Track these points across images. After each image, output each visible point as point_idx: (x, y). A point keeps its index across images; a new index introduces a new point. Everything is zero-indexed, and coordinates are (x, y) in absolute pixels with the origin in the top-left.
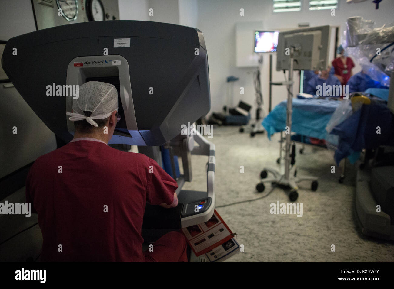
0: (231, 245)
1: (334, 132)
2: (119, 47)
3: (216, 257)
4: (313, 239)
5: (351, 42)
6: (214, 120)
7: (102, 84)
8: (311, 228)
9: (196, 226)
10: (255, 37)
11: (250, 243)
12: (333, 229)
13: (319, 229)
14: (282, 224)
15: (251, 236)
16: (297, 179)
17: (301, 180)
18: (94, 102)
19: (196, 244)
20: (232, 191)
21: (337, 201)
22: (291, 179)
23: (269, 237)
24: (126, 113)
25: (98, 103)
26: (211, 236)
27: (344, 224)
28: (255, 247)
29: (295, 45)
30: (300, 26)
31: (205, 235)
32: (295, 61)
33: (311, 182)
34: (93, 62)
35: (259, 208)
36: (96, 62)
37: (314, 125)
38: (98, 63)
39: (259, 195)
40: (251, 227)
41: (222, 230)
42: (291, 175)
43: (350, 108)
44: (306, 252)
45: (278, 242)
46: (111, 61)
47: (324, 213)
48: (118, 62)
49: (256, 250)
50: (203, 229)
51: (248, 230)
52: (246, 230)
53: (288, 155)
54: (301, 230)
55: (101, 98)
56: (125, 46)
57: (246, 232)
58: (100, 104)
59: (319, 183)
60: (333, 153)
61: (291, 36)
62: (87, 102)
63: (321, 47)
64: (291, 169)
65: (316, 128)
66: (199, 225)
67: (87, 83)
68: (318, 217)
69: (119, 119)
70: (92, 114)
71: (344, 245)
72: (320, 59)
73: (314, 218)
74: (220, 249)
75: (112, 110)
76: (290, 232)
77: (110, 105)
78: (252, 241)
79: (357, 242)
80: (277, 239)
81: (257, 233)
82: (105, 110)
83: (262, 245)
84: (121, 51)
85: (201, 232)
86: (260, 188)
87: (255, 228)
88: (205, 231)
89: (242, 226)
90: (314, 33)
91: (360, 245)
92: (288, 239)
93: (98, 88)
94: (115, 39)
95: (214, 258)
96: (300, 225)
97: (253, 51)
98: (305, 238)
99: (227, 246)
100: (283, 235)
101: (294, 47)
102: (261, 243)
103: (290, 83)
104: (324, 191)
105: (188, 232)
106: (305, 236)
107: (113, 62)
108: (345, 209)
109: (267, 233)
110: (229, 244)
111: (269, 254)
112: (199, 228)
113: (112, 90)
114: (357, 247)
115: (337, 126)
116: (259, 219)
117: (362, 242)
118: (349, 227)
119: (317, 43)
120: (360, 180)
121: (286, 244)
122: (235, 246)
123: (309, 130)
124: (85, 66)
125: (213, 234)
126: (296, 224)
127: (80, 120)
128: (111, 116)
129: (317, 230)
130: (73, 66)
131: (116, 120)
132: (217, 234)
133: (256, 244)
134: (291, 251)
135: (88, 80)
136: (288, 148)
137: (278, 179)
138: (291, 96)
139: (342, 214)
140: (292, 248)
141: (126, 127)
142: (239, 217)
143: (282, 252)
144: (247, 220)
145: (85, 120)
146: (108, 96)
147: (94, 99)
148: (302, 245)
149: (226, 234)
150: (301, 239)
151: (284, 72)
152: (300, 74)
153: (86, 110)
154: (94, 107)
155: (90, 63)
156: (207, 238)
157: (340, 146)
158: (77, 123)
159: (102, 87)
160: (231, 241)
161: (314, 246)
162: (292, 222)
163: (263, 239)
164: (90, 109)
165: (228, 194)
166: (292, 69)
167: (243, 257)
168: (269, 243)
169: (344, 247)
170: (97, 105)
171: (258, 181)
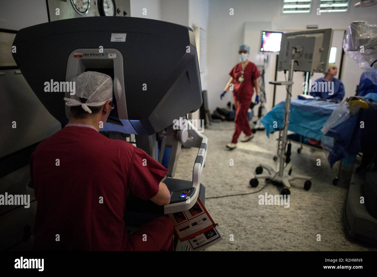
0: (212, 234)
1: (329, 134)
2: (116, 41)
3: (198, 244)
4: (299, 236)
5: (353, 46)
6: (218, 115)
7: (99, 75)
8: (298, 226)
9: (181, 213)
10: (262, 37)
11: (237, 235)
12: (320, 228)
13: (306, 227)
14: (271, 219)
15: (239, 229)
16: (290, 178)
17: (294, 179)
18: (90, 91)
19: (181, 230)
20: (227, 184)
21: (328, 202)
22: (285, 177)
23: (256, 230)
24: (118, 103)
25: (94, 91)
26: (195, 224)
27: (333, 225)
28: (242, 239)
29: (297, 47)
30: (308, 28)
31: (189, 222)
32: (296, 62)
33: (305, 181)
34: (91, 54)
35: (250, 202)
36: (94, 55)
37: (312, 126)
38: (96, 55)
39: (252, 190)
40: (241, 220)
41: (205, 219)
42: (286, 173)
43: (348, 112)
44: (291, 248)
45: (265, 236)
46: (107, 54)
47: (313, 212)
48: (114, 55)
49: (242, 241)
50: (188, 217)
51: (237, 223)
52: (235, 222)
53: (283, 153)
54: (289, 227)
55: (97, 87)
56: (121, 41)
57: (234, 224)
58: (95, 92)
59: (313, 183)
60: (328, 154)
61: (294, 37)
62: (83, 89)
63: (322, 49)
64: (286, 167)
65: (313, 128)
66: (184, 212)
67: (86, 72)
68: (308, 216)
69: (113, 108)
70: (87, 101)
71: (330, 245)
72: (321, 61)
73: (303, 216)
74: (202, 237)
75: (106, 99)
76: (278, 227)
77: (104, 94)
78: (239, 233)
79: (343, 244)
80: (263, 233)
81: (245, 226)
82: (99, 98)
83: (249, 238)
84: (117, 46)
85: (186, 219)
86: (254, 183)
87: (244, 220)
88: (189, 219)
89: (232, 218)
90: (316, 36)
91: (346, 246)
92: (275, 235)
93: (95, 78)
94: (112, 34)
95: (196, 245)
96: (288, 222)
97: (259, 50)
98: (292, 235)
99: (209, 235)
100: (270, 230)
101: (296, 49)
102: (247, 236)
103: (290, 83)
104: (317, 191)
105: (174, 219)
106: (291, 233)
107: (109, 55)
108: (335, 210)
109: (255, 227)
110: (211, 234)
111: (254, 247)
112: (184, 216)
113: (108, 81)
114: (343, 248)
115: (333, 129)
116: (249, 213)
117: (349, 245)
118: (337, 228)
119: (318, 46)
120: (353, 184)
121: (272, 239)
122: (216, 235)
123: (307, 131)
124: (84, 58)
125: (196, 222)
126: (284, 221)
127: (76, 105)
128: (105, 105)
129: (305, 228)
130: (73, 56)
131: (109, 109)
132: (200, 223)
133: (243, 237)
134: (275, 246)
135: (86, 70)
136: (284, 147)
137: (272, 176)
138: (289, 95)
139: (332, 214)
140: (278, 243)
141: (117, 116)
142: (230, 209)
143: (267, 246)
144: (237, 212)
145: (81, 106)
146: (103, 85)
147: (90, 88)
148: (288, 241)
149: (208, 223)
150: (287, 236)
151: (285, 73)
152: (305, 75)
153: (82, 97)
154: (89, 95)
155: (88, 55)
156: (191, 226)
157: (335, 148)
158: (73, 108)
159: (99, 76)
160: (212, 230)
161: (299, 244)
162: (281, 218)
163: (250, 232)
164: (85, 96)
165: (223, 186)
166: (292, 70)
167: (229, 247)
168: (256, 236)
169: (330, 247)
170: (92, 93)
171: (252, 176)
